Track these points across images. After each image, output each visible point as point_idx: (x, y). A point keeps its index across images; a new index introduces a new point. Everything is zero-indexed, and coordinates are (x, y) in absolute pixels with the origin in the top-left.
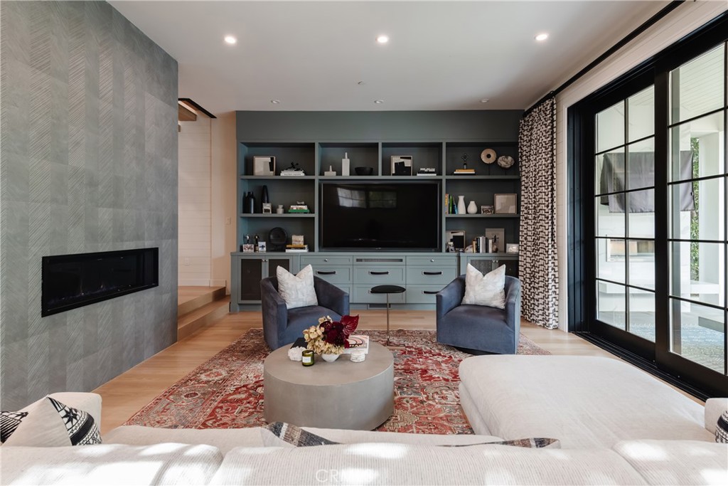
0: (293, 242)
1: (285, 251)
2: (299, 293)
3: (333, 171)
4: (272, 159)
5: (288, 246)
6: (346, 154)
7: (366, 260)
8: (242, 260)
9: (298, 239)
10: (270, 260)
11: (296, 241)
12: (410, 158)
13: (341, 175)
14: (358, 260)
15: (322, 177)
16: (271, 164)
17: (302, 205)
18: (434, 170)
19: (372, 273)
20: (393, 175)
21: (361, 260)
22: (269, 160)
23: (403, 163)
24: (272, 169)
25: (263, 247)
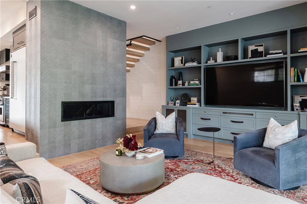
0: (191, 101)
1: (186, 106)
2: (164, 125)
3: (213, 60)
4: (182, 58)
5: (188, 103)
6: (220, 49)
7: (229, 113)
8: (166, 109)
9: (194, 100)
10: (178, 110)
11: (193, 101)
12: (262, 45)
13: (217, 62)
14: (224, 113)
15: (206, 64)
16: (182, 60)
17: (196, 81)
18: (281, 51)
19: (232, 121)
20: (250, 58)
21: (226, 113)
22: (180, 58)
23: (257, 49)
24: (182, 63)
25: (178, 103)
